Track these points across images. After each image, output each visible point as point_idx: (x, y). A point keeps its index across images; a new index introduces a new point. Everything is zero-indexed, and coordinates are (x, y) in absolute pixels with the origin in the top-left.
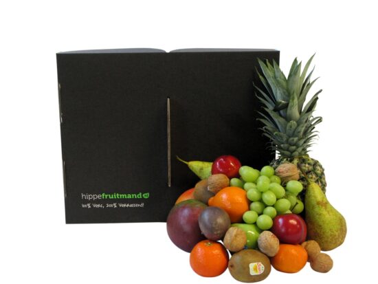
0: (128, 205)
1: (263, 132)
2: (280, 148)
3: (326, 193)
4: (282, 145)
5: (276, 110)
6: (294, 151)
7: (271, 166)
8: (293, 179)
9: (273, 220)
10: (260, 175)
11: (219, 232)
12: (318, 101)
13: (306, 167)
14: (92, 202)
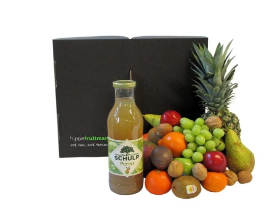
0: (102, 145)
1: (196, 94)
2: (208, 105)
3: (241, 137)
4: (210, 103)
5: (206, 79)
6: (218, 107)
7: (202, 118)
8: (217, 127)
9: (204, 155)
10: (194, 125)
11: (164, 163)
12: (235, 73)
13: (227, 119)
14: (77, 142)
